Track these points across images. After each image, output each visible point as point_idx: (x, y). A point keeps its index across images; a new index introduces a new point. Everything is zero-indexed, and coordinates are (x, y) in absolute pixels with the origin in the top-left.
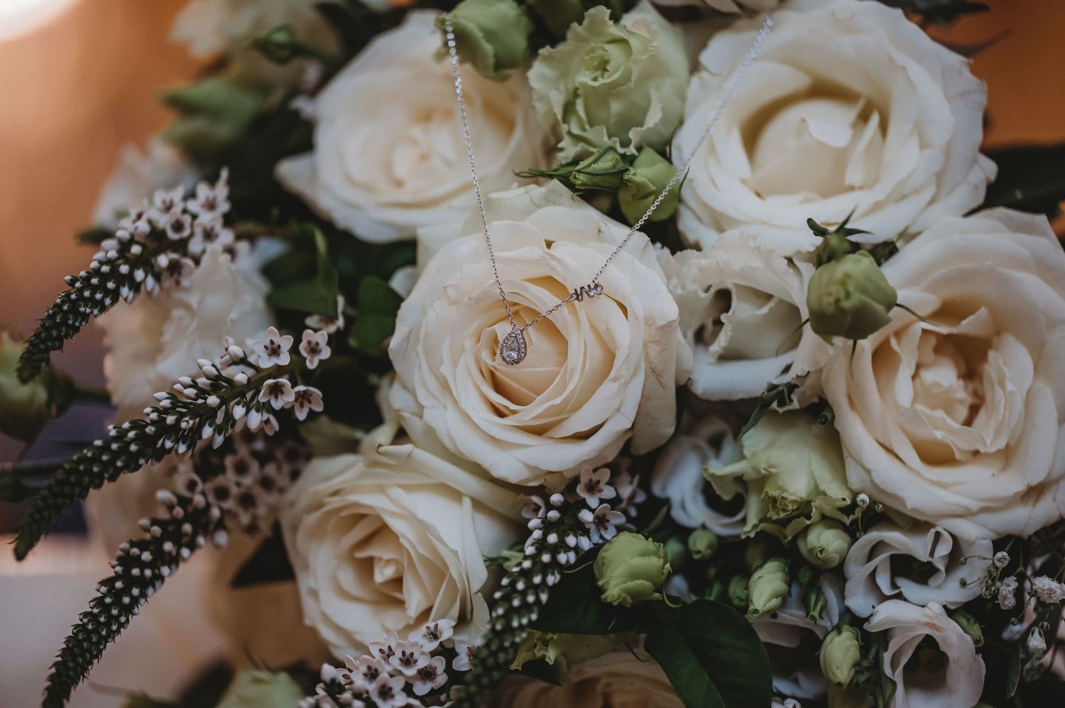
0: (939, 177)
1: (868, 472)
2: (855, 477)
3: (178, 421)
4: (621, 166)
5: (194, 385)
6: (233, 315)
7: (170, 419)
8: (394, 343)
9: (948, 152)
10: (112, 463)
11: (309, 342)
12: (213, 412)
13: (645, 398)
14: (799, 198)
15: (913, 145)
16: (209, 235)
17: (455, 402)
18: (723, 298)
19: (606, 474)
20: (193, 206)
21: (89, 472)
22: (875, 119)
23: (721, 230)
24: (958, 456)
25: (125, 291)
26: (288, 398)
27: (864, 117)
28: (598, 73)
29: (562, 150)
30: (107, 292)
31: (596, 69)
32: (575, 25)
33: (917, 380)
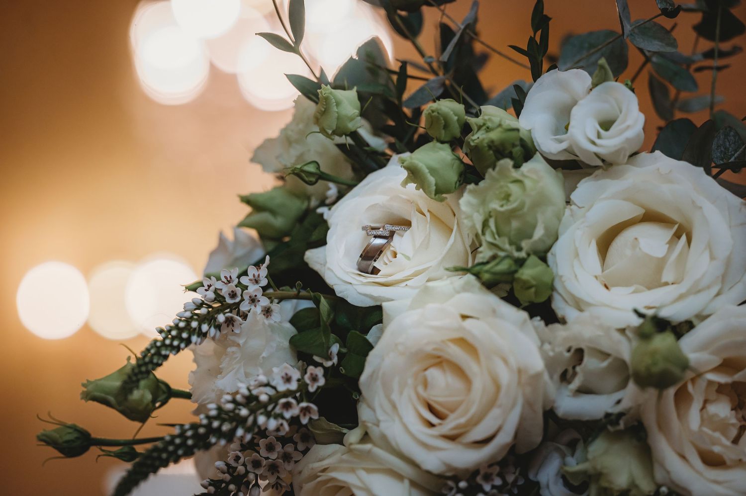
0: (724, 278)
1: (668, 472)
2: (659, 475)
3: (220, 426)
4: (514, 268)
5: (234, 401)
6: (264, 355)
7: (216, 424)
8: (363, 378)
9: (728, 263)
10: (175, 451)
11: (312, 374)
12: (243, 420)
13: (522, 419)
14: (632, 289)
15: (706, 256)
16: (253, 300)
17: (401, 418)
18: (579, 354)
19: (497, 469)
20: (244, 280)
21: (160, 458)
22: (684, 238)
23: (581, 310)
24: (728, 463)
25: (194, 338)
26: (295, 411)
27: (677, 236)
28: (504, 202)
29: (481, 252)
30: (182, 340)
31: (503, 199)
32: (490, 170)
33: (704, 410)
